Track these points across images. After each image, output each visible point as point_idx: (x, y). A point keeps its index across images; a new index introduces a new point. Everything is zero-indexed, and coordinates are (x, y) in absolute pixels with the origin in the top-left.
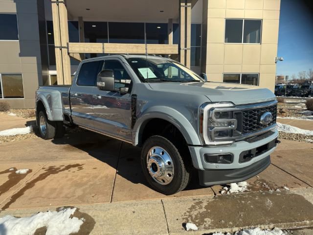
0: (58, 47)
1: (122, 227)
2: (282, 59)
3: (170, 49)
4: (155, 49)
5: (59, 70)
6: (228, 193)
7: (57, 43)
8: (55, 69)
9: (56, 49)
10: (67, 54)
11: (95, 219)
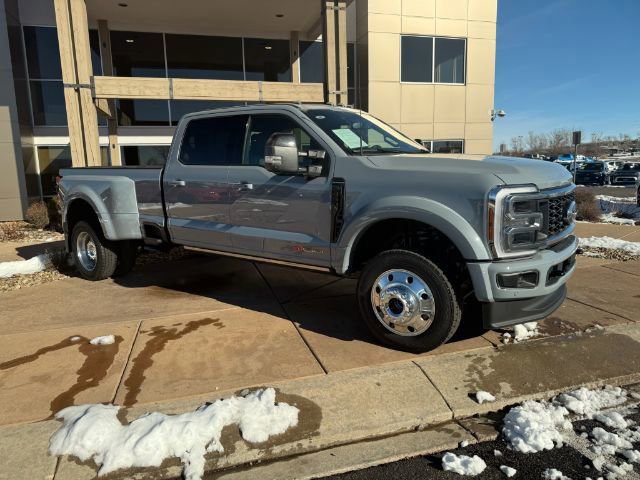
0: (70, 86)
1: (371, 411)
2: (503, 113)
3: (308, 92)
4: (278, 93)
5: (74, 134)
6: (515, 342)
7: (68, 77)
8: (65, 133)
9: (66, 89)
10: (91, 99)
11: (318, 402)
